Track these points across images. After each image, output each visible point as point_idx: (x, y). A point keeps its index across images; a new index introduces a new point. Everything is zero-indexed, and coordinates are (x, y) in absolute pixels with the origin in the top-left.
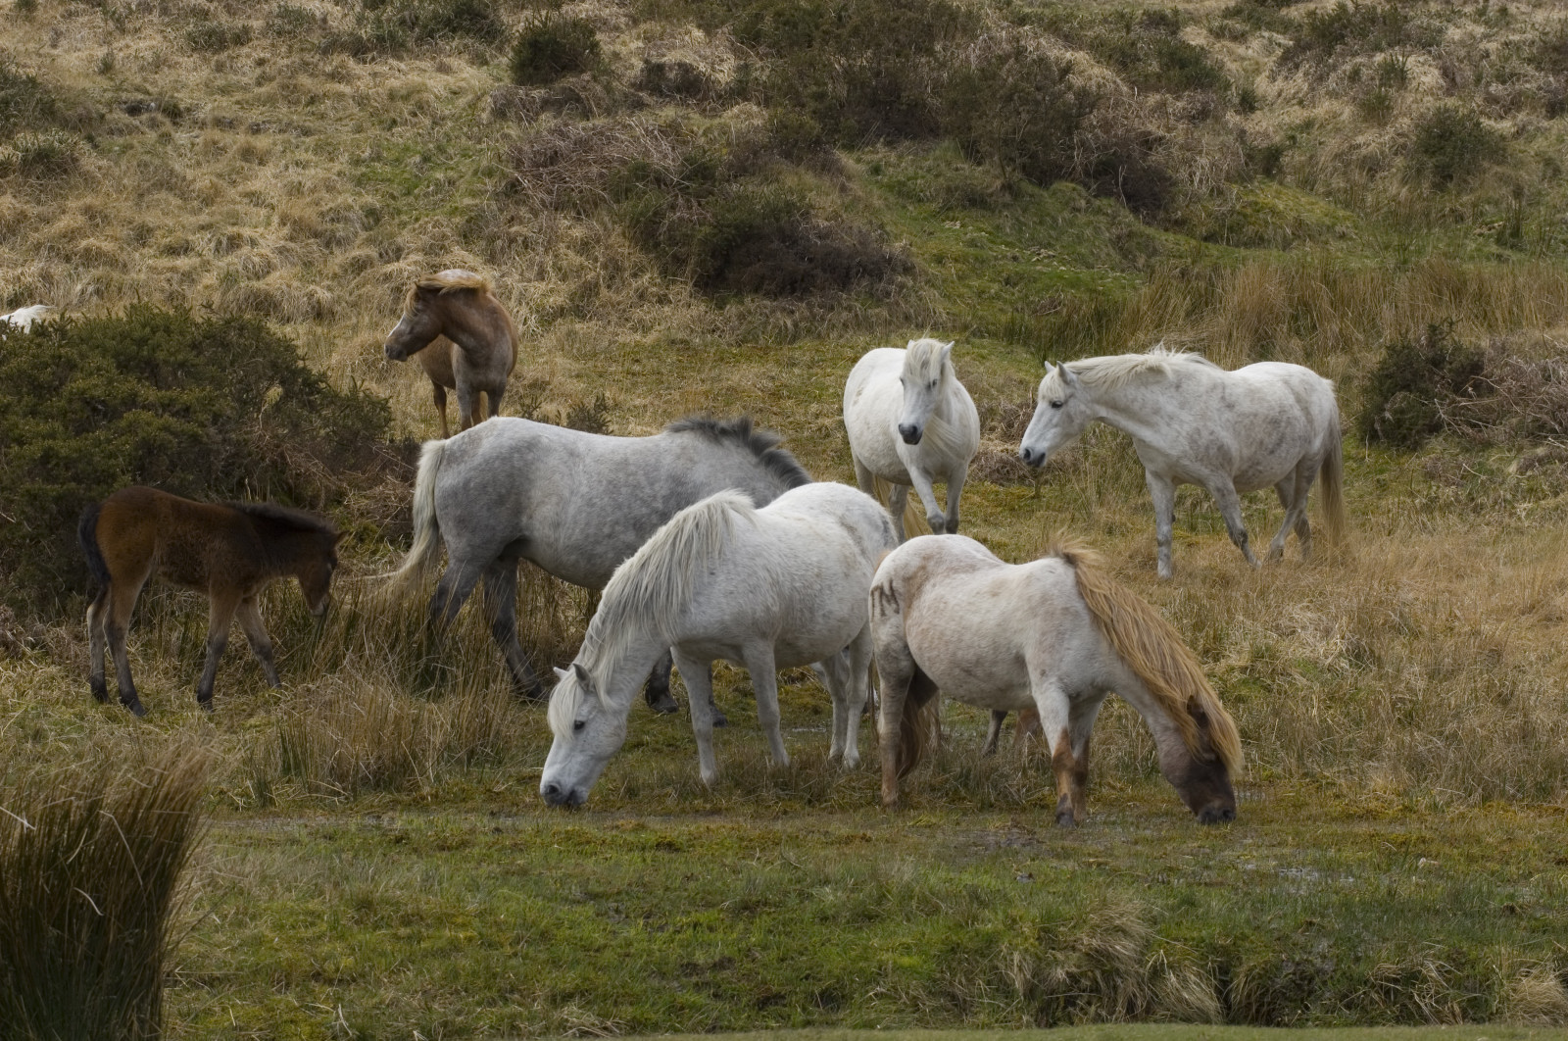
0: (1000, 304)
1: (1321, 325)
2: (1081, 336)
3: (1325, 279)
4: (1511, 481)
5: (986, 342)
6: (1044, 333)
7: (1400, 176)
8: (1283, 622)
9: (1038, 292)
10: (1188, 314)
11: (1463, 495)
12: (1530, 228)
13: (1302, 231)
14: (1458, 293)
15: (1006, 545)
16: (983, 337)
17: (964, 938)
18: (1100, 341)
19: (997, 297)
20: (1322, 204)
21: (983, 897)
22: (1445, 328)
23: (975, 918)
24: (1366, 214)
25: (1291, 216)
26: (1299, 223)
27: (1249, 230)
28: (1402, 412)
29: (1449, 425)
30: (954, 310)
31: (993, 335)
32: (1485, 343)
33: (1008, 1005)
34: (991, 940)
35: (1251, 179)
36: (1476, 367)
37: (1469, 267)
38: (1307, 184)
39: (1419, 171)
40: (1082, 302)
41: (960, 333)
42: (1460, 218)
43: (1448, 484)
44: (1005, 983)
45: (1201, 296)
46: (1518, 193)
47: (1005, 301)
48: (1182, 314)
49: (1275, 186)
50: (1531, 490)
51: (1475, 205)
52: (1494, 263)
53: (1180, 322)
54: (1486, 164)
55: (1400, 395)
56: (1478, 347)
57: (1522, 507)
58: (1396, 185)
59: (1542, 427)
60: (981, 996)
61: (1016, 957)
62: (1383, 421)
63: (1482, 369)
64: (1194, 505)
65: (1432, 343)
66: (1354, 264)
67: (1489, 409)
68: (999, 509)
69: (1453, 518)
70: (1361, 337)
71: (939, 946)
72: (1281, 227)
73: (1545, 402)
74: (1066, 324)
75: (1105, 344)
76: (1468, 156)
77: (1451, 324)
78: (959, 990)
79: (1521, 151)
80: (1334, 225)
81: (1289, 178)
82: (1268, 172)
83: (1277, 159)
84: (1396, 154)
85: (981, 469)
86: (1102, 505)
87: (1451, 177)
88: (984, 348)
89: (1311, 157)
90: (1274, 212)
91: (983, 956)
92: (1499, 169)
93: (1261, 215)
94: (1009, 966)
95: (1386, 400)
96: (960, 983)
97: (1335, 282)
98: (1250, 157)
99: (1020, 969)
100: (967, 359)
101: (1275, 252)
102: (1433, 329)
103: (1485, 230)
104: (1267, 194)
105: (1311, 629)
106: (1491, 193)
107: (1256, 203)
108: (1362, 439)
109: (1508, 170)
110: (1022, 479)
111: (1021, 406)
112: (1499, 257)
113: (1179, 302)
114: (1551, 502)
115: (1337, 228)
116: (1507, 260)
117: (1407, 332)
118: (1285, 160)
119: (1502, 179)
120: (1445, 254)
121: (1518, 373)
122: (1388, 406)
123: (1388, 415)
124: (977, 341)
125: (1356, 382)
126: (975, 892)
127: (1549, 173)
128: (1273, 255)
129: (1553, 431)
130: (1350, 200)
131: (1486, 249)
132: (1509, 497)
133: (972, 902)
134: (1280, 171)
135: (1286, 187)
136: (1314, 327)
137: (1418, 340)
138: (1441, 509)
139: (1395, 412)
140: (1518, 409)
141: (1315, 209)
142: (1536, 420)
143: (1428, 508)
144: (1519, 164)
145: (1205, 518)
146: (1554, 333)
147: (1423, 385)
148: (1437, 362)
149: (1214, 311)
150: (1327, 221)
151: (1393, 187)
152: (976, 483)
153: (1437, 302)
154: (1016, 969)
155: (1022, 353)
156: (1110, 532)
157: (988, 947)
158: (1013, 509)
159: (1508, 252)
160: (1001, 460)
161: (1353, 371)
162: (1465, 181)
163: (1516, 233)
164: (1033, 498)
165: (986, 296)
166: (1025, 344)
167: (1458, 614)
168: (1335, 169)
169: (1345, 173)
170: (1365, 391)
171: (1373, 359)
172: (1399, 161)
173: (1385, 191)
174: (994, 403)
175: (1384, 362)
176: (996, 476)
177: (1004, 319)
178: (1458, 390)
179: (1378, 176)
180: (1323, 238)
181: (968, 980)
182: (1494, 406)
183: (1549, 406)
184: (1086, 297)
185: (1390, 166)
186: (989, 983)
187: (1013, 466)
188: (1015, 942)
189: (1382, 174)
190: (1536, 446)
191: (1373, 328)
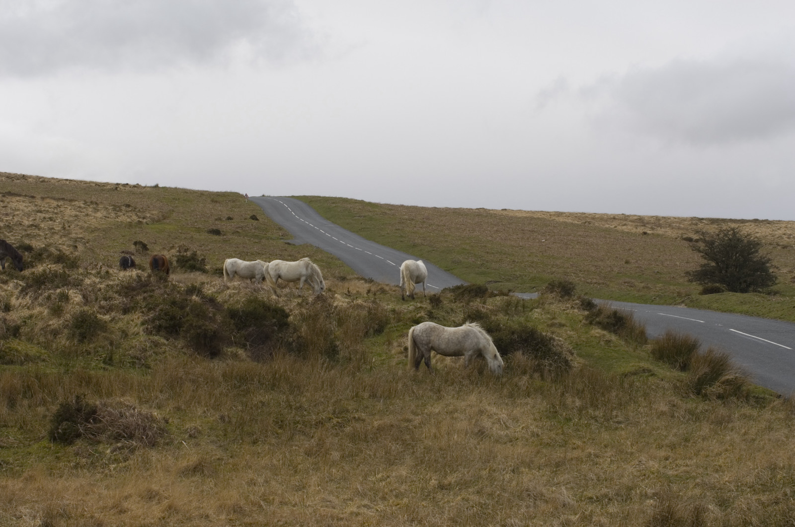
1: (35, 394)
3: (37, 377)
4: (108, 456)
7: (66, 337)
8: (18, 513)
11: (89, 461)
12: (116, 357)
13: (28, 358)
14: (88, 383)
20: (36, 348)
22: (82, 397)
24: (53, 352)
25: (24, 352)
26: (27, 355)
27: (7, 358)
28: (66, 429)
29: (84, 434)
32: (98, 403)
35: (8, 338)
36: (94, 412)
37: (92, 372)
38: (30, 340)
39: (73, 335)
42: (89, 353)
43: (84, 457)
46: (111, 344)
49: (17, 340)
50: (115, 460)
51: (95, 348)
52: (102, 371)
54: (99, 332)
55: (65, 423)
56: (95, 404)
57: (112, 466)
58: (64, 340)
59: (120, 435)
62: (58, 433)
63: (96, 412)
65: (77, 402)
66: (48, 371)
67: (99, 428)
69: (85, 471)
70: (50, 400)
72: (20, 357)
73: (121, 426)
76: (92, 329)
77: (85, 395)
79: (114, 327)
80: (40, 356)
81: (23, 338)
82: (15, 335)
83: (18, 330)
84: (64, 328)
87: (86, 337)
89: (32, 329)
90: (17, 350)
92: (104, 334)
93: (12, 352)
95: (59, 425)
97: (40, 378)
98: (8, 329)
101: (17, 367)
102: (78, 397)
103: (99, 358)
104: (15, 344)
105: (28, 516)
106: (101, 344)
107: (10, 347)
108: (50, 440)
109: (108, 335)
112: (104, 368)
114: (124, 464)
115: (42, 357)
116: (107, 370)
117: (67, 398)
118: (22, 330)
119: (106, 338)
120: (83, 367)
121: (110, 414)
122: (60, 427)
123: (60, 431)
125: (48, 418)
127: (124, 336)
128: (17, 368)
129: (124, 437)
130: (47, 346)
131: (99, 365)
132: (107, 462)
134: (20, 334)
135: (22, 341)
136: (32, 396)
137: (72, 402)
138: (81, 467)
139: (62, 430)
140: (110, 428)
141: (33, 350)
142: (118, 432)
143: (76, 467)
144: (112, 332)
146: (124, 398)
147: (74, 419)
148: (79, 410)
150: (38, 354)
151: (63, 341)
153: (80, 386)
159: (108, 367)
161: (47, 413)
162: (91, 339)
163: (111, 359)
167: (86, 509)
168: (41, 334)
169: (45, 336)
170: (51, 421)
171: (54, 408)
172: (66, 331)
173: (60, 343)
175: (58, 410)
178: (87, 421)
179: (57, 337)
180: (36, 361)
182: (101, 427)
183: (122, 427)
185: (62, 333)
189: (59, 336)
190: (117, 443)
191: (55, 397)
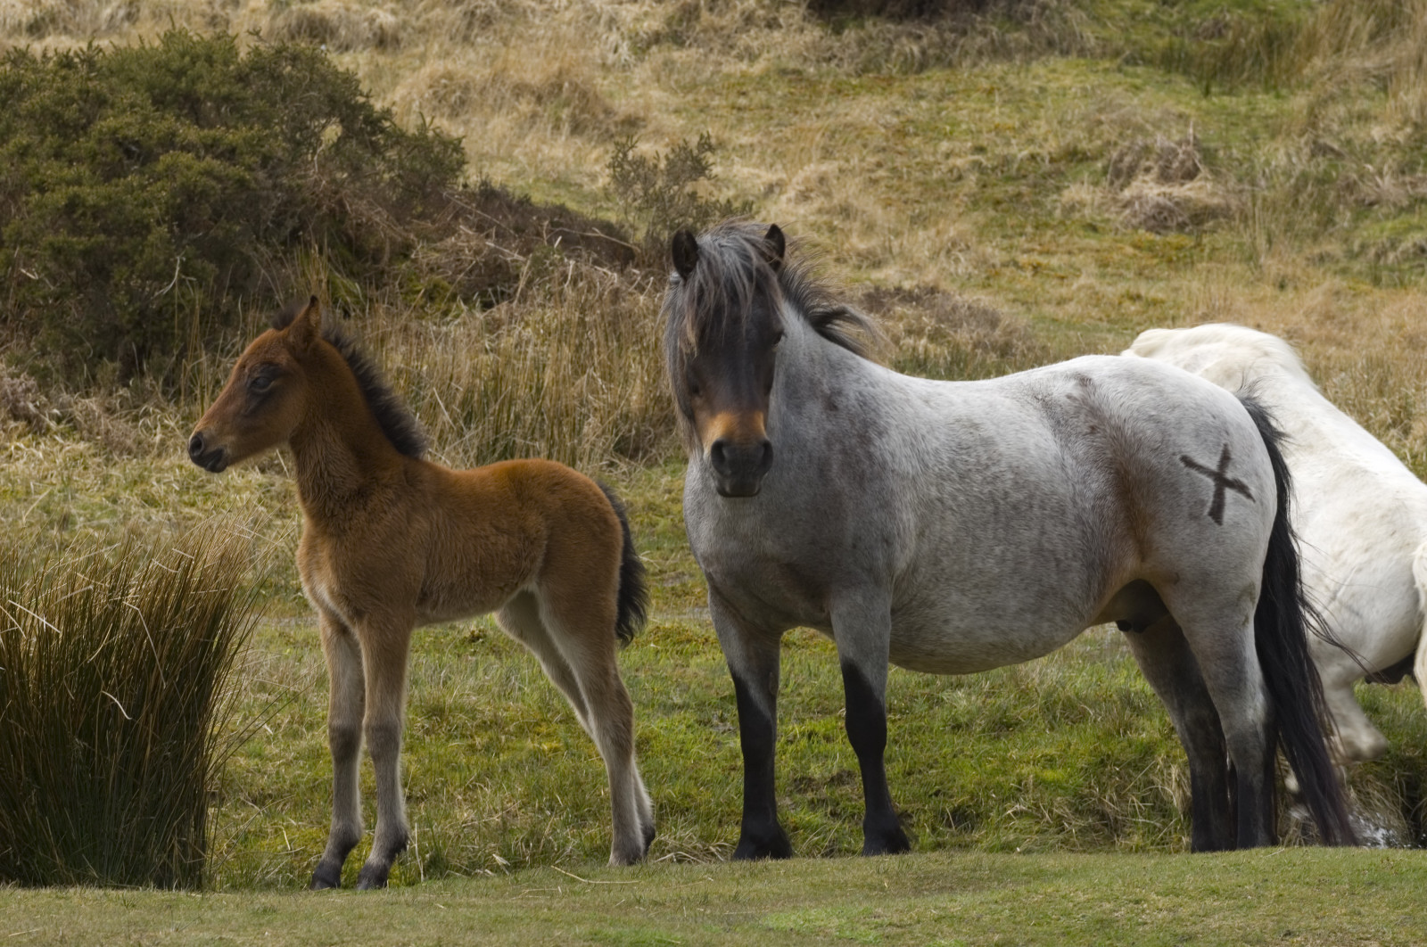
0: (1155, 28)
2: (1248, 63)
5: (1140, 70)
6: (1206, 59)
9: (1200, 13)
10: (1372, 37)
15: (1163, 302)
16: (1136, 64)
17: (1116, 747)
18: (1270, 69)
19: (1154, 19)
21: (1136, 700)
23: (1128, 727)
30: (1104, 34)
31: (1149, 62)
33: (1165, 825)
34: (1148, 751)
40: (1250, 23)
41: (1111, 60)
44: (1162, 800)
45: (1386, 15)
47: (1162, 23)
48: (1365, 36)
53: (1363, 46)
60: (1134, 815)
61: (1174, 771)
64: (1378, 256)
68: (1155, 261)
71: (1087, 757)
74: (1233, 49)
75: (1276, 72)
78: (1110, 808)
85: (1134, 215)
86: (1273, 257)
88: (1138, 76)
91: (1137, 769)
94: (1165, 781)
96: (1111, 800)
99: (1179, 785)
100: (1119, 89)
110: (1181, 227)
111: (1180, 144)
113: (1362, 25)
124: (1130, 69)
126: (1128, 696)
133: (1124, 708)
145: (1392, 270)
149: (1403, 33)
152: (1129, 231)
154: (1174, 785)
155: (1181, 83)
156: (1282, 287)
157: (1142, 759)
158: (1170, 261)
160: (1158, 205)
164: (1195, 247)
165: (1139, 18)
166: (1186, 72)
174: (1149, 141)
176: (1152, 222)
177: (1161, 43)
181: (1119, 795)
184: (1254, 18)
186: (1143, 800)
187: (1171, 211)
188: (1173, 753)
